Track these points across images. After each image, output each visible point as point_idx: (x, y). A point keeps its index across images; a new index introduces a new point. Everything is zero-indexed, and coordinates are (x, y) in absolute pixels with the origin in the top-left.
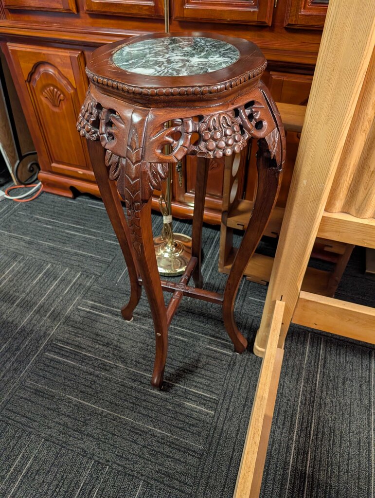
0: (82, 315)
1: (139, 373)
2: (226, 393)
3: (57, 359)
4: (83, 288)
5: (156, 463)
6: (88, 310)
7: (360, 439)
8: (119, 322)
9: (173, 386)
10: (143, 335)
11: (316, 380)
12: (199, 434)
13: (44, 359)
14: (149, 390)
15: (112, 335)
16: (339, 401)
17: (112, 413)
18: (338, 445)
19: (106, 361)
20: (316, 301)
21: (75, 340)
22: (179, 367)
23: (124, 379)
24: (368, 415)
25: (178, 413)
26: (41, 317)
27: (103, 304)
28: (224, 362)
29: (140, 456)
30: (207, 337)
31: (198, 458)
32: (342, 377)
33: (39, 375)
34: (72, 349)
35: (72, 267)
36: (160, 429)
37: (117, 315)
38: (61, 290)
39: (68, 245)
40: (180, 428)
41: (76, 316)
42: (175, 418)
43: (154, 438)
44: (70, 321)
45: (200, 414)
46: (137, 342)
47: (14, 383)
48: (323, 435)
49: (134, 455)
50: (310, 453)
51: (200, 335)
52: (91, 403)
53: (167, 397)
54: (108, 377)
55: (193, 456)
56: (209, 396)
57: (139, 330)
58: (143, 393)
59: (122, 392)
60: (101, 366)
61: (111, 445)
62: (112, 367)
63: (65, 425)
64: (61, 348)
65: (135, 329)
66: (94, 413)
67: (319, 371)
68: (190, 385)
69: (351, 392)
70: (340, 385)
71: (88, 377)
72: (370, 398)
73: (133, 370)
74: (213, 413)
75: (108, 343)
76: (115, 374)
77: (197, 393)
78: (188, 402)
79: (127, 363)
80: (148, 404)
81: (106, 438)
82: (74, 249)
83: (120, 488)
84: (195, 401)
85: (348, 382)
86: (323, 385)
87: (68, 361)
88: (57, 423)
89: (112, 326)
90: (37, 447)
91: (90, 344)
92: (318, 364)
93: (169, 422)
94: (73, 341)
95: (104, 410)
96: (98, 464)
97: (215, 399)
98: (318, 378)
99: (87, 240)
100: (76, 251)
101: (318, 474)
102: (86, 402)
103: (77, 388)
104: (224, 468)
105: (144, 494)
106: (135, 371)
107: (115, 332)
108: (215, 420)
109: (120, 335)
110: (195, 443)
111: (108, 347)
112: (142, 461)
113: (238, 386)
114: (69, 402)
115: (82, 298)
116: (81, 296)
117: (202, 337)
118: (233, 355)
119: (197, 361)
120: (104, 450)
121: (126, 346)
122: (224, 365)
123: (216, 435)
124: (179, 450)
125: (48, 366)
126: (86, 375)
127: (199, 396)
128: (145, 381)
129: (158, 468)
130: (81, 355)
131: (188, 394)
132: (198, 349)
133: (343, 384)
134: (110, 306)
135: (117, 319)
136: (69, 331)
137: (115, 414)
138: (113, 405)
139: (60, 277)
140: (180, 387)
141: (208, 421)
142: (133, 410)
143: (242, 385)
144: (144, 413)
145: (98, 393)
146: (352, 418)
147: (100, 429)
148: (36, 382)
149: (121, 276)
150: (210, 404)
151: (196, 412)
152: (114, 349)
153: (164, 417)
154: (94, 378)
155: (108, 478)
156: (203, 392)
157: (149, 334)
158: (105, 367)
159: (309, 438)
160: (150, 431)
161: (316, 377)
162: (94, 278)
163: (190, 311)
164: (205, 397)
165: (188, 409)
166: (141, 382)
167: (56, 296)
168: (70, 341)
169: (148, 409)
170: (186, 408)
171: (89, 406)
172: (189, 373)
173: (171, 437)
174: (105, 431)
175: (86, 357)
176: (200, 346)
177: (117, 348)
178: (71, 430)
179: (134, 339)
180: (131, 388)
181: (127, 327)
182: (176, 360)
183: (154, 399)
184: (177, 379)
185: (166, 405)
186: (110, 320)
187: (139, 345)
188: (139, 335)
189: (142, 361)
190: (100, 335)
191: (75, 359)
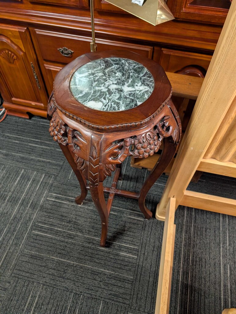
0: (50, 203)
1: (91, 238)
2: (142, 244)
3: (40, 234)
4: (48, 185)
5: (108, 290)
6: (54, 200)
7: (215, 263)
8: (74, 206)
9: (112, 243)
10: (90, 213)
11: (191, 231)
12: (130, 270)
13: (32, 235)
14: (99, 248)
15: (71, 215)
16: (204, 242)
17: (79, 264)
18: (204, 267)
19: (70, 232)
20: (193, 196)
21: (49, 220)
22: (114, 231)
23: (83, 243)
24: (219, 248)
25: (117, 259)
26: (25, 208)
27: (62, 195)
28: (140, 226)
29: (99, 287)
30: (128, 211)
31: (131, 284)
32: (205, 227)
33: (31, 246)
34: (48, 227)
35: (38, 170)
36: (108, 270)
37: (72, 202)
38: (34, 188)
39: (32, 155)
40: (119, 268)
41: (47, 204)
42: (116, 263)
43: (105, 276)
44: (44, 208)
45: (129, 258)
46: (87, 218)
47: (17, 253)
48: (196, 262)
49: (95, 287)
50: (190, 273)
51: (124, 209)
52: (66, 260)
53: (109, 250)
54: (73, 242)
55: (128, 283)
56: (133, 247)
57: (87, 210)
58: (95, 250)
59: (83, 251)
60: (68, 236)
61: (82, 283)
62: (75, 236)
63: (53, 275)
64: (41, 227)
65: (85, 210)
66: (68, 265)
67: (192, 225)
68: (122, 242)
69: (210, 236)
70: (204, 232)
71: (61, 244)
72: (220, 238)
73: (88, 236)
74: (136, 257)
75: (70, 221)
76: (77, 240)
77: (126, 246)
78: (122, 252)
79: (83, 232)
80: (99, 256)
81: (78, 279)
82: (37, 157)
83: (91, 306)
84: (126, 251)
85: (208, 230)
86: (195, 233)
87: (47, 235)
88: (48, 274)
89: (70, 209)
90: (39, 290)
91: (59, 222)
92: (192, 221)
93: (113, 266)
94: (48, 221)
95: (74, 263)
96: (76, 295)
97: (137, 249)
98: (192, 230)
99: (45, 150)
100: (39, 159)
101: (194, 284)
102: (63, 259)
103: (56, 251)
104: (145, 288)
105: (104, 308)
106: (89, 236)
107: (73, 213)
108: (138, 261)
109: (76, 215)
110: (128, 276)
111: (70, 223)
112: (100, 290)
113: (149, 239)
115: (49, 192)
116: (47, 191)
117: (125, 211)
118: (144, 220)
119: (124, 226)
120: (78, 286)
121: (81, 221)
122: (140, 227)
123: (139, 270)
124: (120, 281)
125: (36, 240)
126: (60, 243)
127: (128, 248)
128: (95, 242)
129: (109, 292)
130: (55, 230)
131: (121, 247)
132: (124, 219)
133: (206, 232)
134: (67, 196)
135: (73, 204)
136: (44, 215)
137: (81, 265)
138: (79, 259)
139: (32, 179)
140: (116, 244)
141: (134, 262)
142: (91, 261)
143: (151, 238)
144: (98, 261)
145: (69, 253)
146: (211, 251)
147: (74, 274)
148: (30, 251)
149: (71, 174)
150: (134, 252)
151: (127, 257)
152: (74, 224)
153: (109, 263)
154: (65, 244)
155: (83, 302)
156: (130, 245)
157: (94, 212)
158: (70, 236)
159: (189, 265)
160: (102, 272)
161: (191, 229)
162: (53, 178)
164: (131, 248)
165: (122, 256)
166: (93, 243)
167: (31, 192)
168: (46, 222)
169: (100, 259)
170: (121, 256)
171: (65, 262)
172: (120, 235)
173: (114, 274)
174: (77, 275)
175: (58, 231)
176: (125, 217)
177: (76, 223)
178: (57, 277)
179: (85, 217)
180: (88, 247)
181: (79, 209)
182: (112, 227)
183: (102, 253)
184: (114, 239)
185: (109, 255)
186: (68, 205)
187: (89, 220)
188: (88, 213)
189: (92, 230)
190: (64, 216)
191: (52, 233)
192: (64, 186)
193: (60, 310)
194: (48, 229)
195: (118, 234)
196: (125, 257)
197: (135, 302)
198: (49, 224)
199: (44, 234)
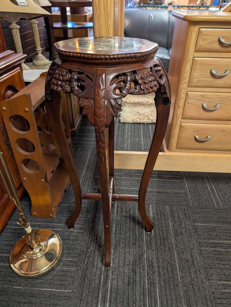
1: (146, 243)
3: (160, 306)
6: (108, 304)
8: (113, 271)
10: (119, 250)
12: (162, 208)
14: (153, 234)
15: (126, 272)
19: (146, 267)
22: (133, 224)
23: (153, 250)
25: (158, 218)
27: (99, 293)
29: (186, 228)
31: (172, 207)
34: (147, 298)
36: (169, 224)
37: (107, 276)
40: (164, 216)
42: (161, 219)
43: (175, 225)
46: (125, 252)
49: (186, 231)
54: (156, 261)
57: (116, 255)
58: (156, 237)
59: (161, 248)
60: (151, 268)
61: (189, 242)
62: (149, 261)
63: (195, 272)
65: (116, 257)
66: (180, 259)
71: (162, 273)
73: (145, 247)
74: (150, 205)
75: (133, 271)
76: (153, 257)
78: (150, 216)
79: (142, 253)
80: (160, 233)
81: (188, 246)
83: (202, 232)
84: (149, 213)
87: (158, 295)
88: (197, 278)
89: (118, 276)
90: (215, 283)
91: (138, 285)
93: (164, 221)
94: (140, 301)
95: (175, 254)
96: (201, 245)
102: (177, 266)
105: (198, 222)
107: (123, 270)
108: (153, 204)
109: (124, 266)
110: (167, 209)
111: (135, 270)
112: (187, 227)
114: (183, 278)
119: (126, 217)
120: (193, 245)
121: (130, 258)
122: (124, 205)
123: (160, 202)
124: (174, 215)
126: (162, 276)
128: (149, 239)
129: (185, 220)
130: (149, 287)
132: (119, 218)
134: (100, 285)
135: (111, 274)
137: (174, 247)
138: (170, 250)
141: (155, 206)
142: (168, 239)
144: (166, 233)
145: (168, 262)
147: (186, 252)
150: (147, 207)
151: (153, 211)
152: (136, 265)
153: (163, 223)
154: (161, 269)
155: (202, 238)
157: (117, 247)
158: (151, 266)
160: (173, 227)
163: (92, 228)
166: (150, 241)
168: (142, 304)
169: (163, 232)
170: (154, 215)
172: (135, 219)
173: (170, 218)
174: (185, 249)
175: (149, 282)
176: (116, 217)
177: (134, 263)
178: (195, 268)
179: (124, 255)
180: (156, 244)
181: (116, 264)
182: (130, 227)
183: (157, 231)
184: (141, 223)
185: (157, 225)
186: (113, 279)
187: (127, 250)
188: (120, 253)
189: (137, 244)
190: (129, 281)
191: (154, 290)
192: (84, 294)
193: (219, 256)
194: (150, 297)
196: (154, 213)
197: (184, 203)
198: (144, 298)
199: (158, 301)
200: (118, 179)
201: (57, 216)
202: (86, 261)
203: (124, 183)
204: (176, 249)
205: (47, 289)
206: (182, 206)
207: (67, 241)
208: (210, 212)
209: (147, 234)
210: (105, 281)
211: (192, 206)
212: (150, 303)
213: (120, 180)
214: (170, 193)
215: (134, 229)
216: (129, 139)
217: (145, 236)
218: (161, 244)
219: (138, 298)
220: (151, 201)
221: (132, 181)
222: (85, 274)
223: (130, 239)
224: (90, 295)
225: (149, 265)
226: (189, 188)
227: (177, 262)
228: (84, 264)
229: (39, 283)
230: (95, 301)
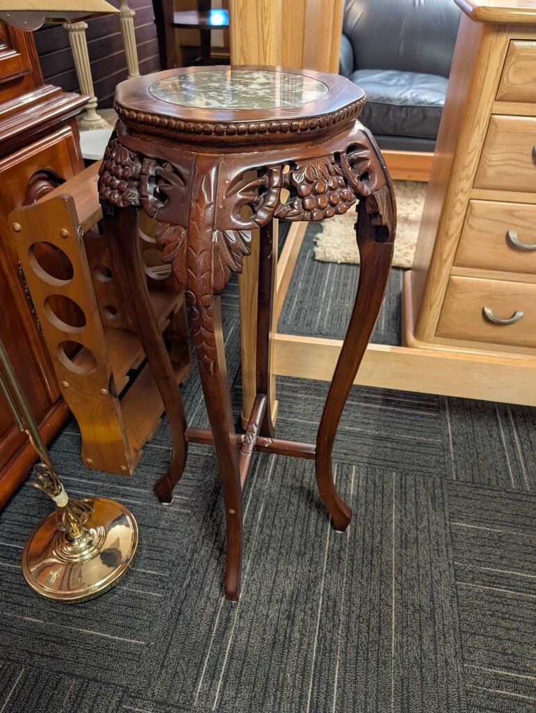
0: (233, 693)
1: (328, 556)
3: (337, 704)
5: (428, 513)
6: (220, 684)
8: (243, 611)
10: (264, 565)
12: (381, 477)
14: (348, 537)
15: (271, 616)
17: (394, 578)
19: (319, 611)
21: (291, 684)
22: (306, 508)
23: (342, 575)
25: (366, 500)
27: (204, 655)
28: (288, 461)
29: (429, 531)
30: (254, 481)
31: (405, 476)
34: (311, 683)
36: (391, 516)
37: (228, 620)
40: (383, 496)
42: (374, 502)
43: (404, 520)
45: (359, 478)
46: (277, 572)
49: (430, 538)
51: (252, 490)
52: (391, 611)
54: (345, 600)
57: (255, 574)
58: (355, 544)
59: (362, 572)
60: (330, 616)
61: (431, 566)
62: (328, 598)
63: (434, 639)
65: (254, 580)
66: (403, 603)
71: (354, 630)
73: (325, 565)
74: (354, 467)
76: (339, 589)
78: (350, 492)
79: (316, 578)
80: (367, 535)
81: (426, 574)
83: (468, 543)
84: (347, 485)
87: (336, 680)
88: (436, 654)
89: (252, 622)
90: (478, 669)
91: (294, 651)
93: (380, 507)
94: (294, 686)
95: (393, 589)
96: (458, 576)
97: (338, 466)
102: (391, 619)
103: (376, 642)
104: (405, 454)
105: (461, 518)
106: (325, 562)
107: (265, 612)
108: (361, 464)
109: (270, 601)
110: (393, 480)
111: (294, 616)
112: (431, 527)
114: (402, 647)
119: (292, 489)
120: (440, 573)
121: (287, 586)
123: (377, 462)
124: (405, 495)
126: (352, 636)
127: (339, 481)
128: (337, 547)
129: (432, 511)
130: (319, 659)
132: (275, 489)
134: (208, 639)
135: (237, 616)
136: (274, 706)
137: (394, 572)
138: (383, 578)
141: (365, 471)
142: (381, 551)
144: (379, 536)
145: (373, 607)
147: (419, 587)
150: (345, 469)
151: (358, 482)
152: (296, 604)
153: (376, 514)
154: (353, 620)
155: (466, 559)
157: (260, 557)
158: (331, 609)
160: (398, 526)
163: (211, 508)
164: (338, 475)
165: (358, 490)
166: (339, 551)
168: (297, 693)
169: (373, 533)
170: (358, 492)
171: (396, 612)
172: (313, 495)
173: (395, 503)
174: (419, 579)
175: (322, 646)
176: (270, 487)
177: (294, 598)
178: (436, 628)
179: (273, 576)
180: (352, 560)
181: (252, 595)
182: (297, 512)
183: (359, 529)
184: (324, 508)
185: (361, 515)
186: (240, 629)
187: (281, 567)
188: (264, 571)
189: (308, 556)
190: (275, 638)
191: (329, 667)
192: (171, 655)
193: (498, 607)
194: (318, 681)
195: (312, 500)
196: (358, 486)
197: (435, 469)
198: (303, 681)
199: (335, 693)
200: (288, 398)
201: (139, 470)
202: (187, 581)
203: (300, 408)
204: (396, 579)
205: (94, 633)
206: (430, 477)
207: (150, 530)
208: (496, 497)
209: (335, 534)
210: (223, 630)
211: (454, 478)
212: (315, 694)
213: (293, 400)
214: (405, 442)
215: (307, 519)
216: (330, 302)
217: (330, 538)
218: (363, 562)
219: (289, 680)
220: (358, 458)
221: (319, 406)
222: (180, 609)
223: (292, 543)
224: (184, 658)
225: (327, 608)
226: (453, 434)
227: (393, 609)
228: (181, 586)
229: (79, 617)
230: (193, 673)
